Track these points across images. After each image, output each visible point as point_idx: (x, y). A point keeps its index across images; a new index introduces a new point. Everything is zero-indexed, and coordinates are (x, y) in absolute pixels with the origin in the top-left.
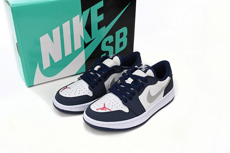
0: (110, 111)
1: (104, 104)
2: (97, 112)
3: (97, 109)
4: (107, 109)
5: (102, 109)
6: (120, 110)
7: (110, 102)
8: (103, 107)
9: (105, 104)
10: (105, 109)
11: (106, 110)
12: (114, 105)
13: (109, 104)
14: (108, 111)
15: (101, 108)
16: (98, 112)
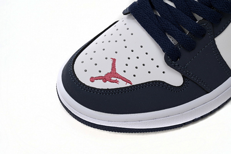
0: (128, 85)
1: (111, 62)
2: (92, 88)
3: (92, 79)
4: (120, 80)
5: (105, 79)
6: (156, 81)
7: (131, 55)
8: (110, 71)
9: (114, 60)
10: (113, 79)
11: (116, 82)
12: (140, 66)
13: (128, 62)
14: (122, 84)
15: (103, 74)
16: (95, 89)
